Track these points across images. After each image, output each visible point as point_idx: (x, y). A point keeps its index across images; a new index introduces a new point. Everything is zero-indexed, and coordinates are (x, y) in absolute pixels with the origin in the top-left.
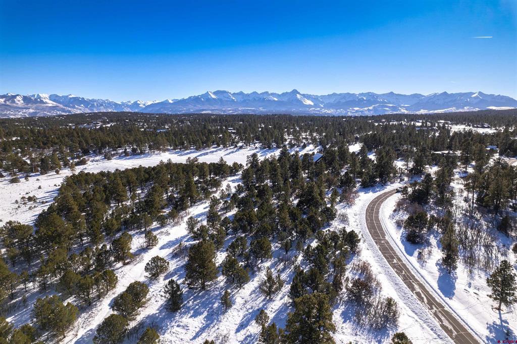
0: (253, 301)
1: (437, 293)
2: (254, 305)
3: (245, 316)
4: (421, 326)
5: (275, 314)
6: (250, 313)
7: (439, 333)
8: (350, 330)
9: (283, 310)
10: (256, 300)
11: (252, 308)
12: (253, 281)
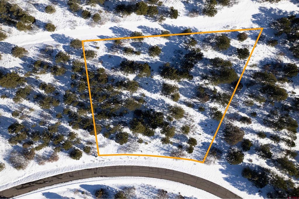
0: (15, 106)
1: (44, 190)
2: (12, 108)
3: (5, 105)
4: (19, 177)
5: (10, 117)
6: (7, 107)
7: (16, 183)
8: (8, 148)
9: (13, 120)
10: (16, 107)
11: (10, 107)
12: (29, 102)
